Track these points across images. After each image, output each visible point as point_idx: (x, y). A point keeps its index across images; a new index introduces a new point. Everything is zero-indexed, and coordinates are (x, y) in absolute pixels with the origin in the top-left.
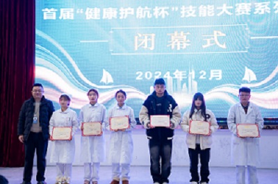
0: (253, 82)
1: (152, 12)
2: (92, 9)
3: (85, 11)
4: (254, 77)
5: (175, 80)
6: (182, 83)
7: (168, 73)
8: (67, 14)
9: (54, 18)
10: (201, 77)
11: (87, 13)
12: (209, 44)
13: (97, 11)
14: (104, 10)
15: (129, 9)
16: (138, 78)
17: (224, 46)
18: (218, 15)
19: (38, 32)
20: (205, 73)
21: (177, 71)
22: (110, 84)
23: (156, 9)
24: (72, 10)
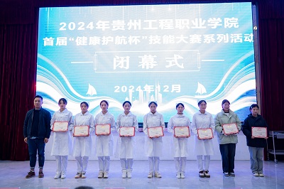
0: (204, 94)
1: (127, 40)
2: (80, 38)
3: (75, 39)
4: (204, 91)
5: (145, 93)
6: (151, 95)
7: (140, 87)
8: (62, 41)
9: (52, 44)
10: (165, 91)
11: (77, 41)
12: (171, 65)
13: (85, 39)
14: (90, 38)
15: (110, 37)
16: (116, 91)
17: (182, 67)
18: (178, 42)
19: (39, 56)
20: (168, 87)
21: (147, 85)
22: (94, 96)
23: (130, 38)
24: (66, 38)
